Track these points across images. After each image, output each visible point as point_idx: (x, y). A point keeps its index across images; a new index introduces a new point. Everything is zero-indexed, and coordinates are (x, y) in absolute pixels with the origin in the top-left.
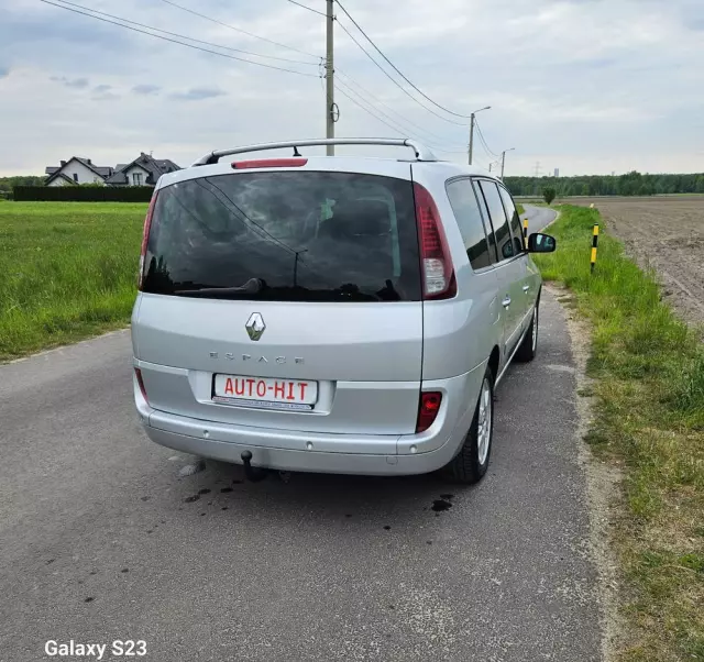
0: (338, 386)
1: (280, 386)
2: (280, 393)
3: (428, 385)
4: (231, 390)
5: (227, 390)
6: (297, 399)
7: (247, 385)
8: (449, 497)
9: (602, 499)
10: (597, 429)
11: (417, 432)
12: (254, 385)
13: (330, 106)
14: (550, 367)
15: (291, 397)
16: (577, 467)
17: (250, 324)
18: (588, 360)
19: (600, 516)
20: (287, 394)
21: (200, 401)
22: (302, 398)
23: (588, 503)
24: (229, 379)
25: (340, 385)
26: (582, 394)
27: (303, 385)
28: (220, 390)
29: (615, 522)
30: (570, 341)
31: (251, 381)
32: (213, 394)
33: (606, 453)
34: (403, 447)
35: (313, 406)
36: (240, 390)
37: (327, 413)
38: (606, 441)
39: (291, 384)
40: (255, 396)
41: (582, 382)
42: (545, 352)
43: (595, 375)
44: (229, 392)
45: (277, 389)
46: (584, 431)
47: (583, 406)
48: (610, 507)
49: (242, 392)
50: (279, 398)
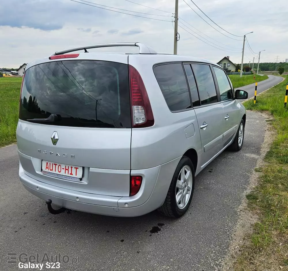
0: (90, 171)
1: (67, 168)
2: (67, 171)
3: (134, 172)
4: (48, 168)
5: (46, 168)
6: (74, 175)
7: (54, 166)
8: (162, 225)
9: (242, 234)
10: (255, 191)
11: (130, 195)
12: (57, 166)
13: (176, 34)
14: (247, 155)
15: (71, 174)
16: (236, 213)
17: (52, 137)
18: (268, 152)
19: (235, 245)
20: (70, 172)
21: (37, 172)
22: (76, 175)
23: (233, 236)
24: (47, 163)
25: (91, 169)
26: (256, 171)
27: (77, 168)
28: (44, 168)
29: (243, 249)
30: (263, 142)
31: (56, 165)
32: (42, 170)
33: (254, 206)
34: (121, 203)
35: (81, 179)
36: (51, 169)
37: (86, 183)
38: (257, 199)
39: (72, 167)
40: (57, 172)
41: (260, 163)
42: (247, 147)
43: (267, 160)
44: (47, 169)
45: (66, 169)
46: (248, 192)
47: (254, 177)
48: (244, 239)
49: (52, 170)
50: (67, 174)
